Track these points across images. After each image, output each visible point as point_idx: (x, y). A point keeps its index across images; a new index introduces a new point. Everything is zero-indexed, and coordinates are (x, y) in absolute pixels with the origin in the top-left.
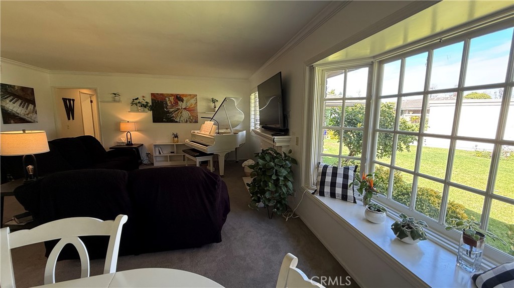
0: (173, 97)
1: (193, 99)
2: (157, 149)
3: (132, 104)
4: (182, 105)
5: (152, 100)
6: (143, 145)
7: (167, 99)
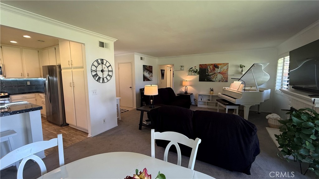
0: (212, 66)
1: (226, 66)
2: (200, 97)
3: (189, 71)
4: (217, 70)
5: (200, 68)
6: (192, 94)
7: (208, 67)
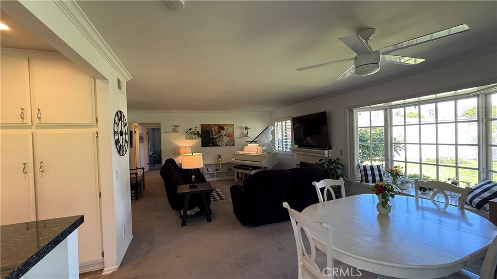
0: (217, 127)
1: (231, 128)
2: (206, 168)
3: (187, 133)
4: (224, 132)
5: (201, 129)
